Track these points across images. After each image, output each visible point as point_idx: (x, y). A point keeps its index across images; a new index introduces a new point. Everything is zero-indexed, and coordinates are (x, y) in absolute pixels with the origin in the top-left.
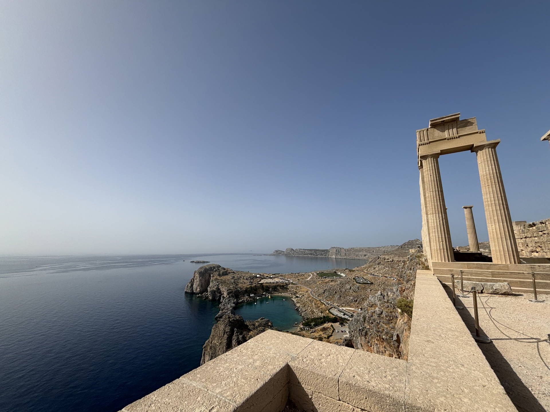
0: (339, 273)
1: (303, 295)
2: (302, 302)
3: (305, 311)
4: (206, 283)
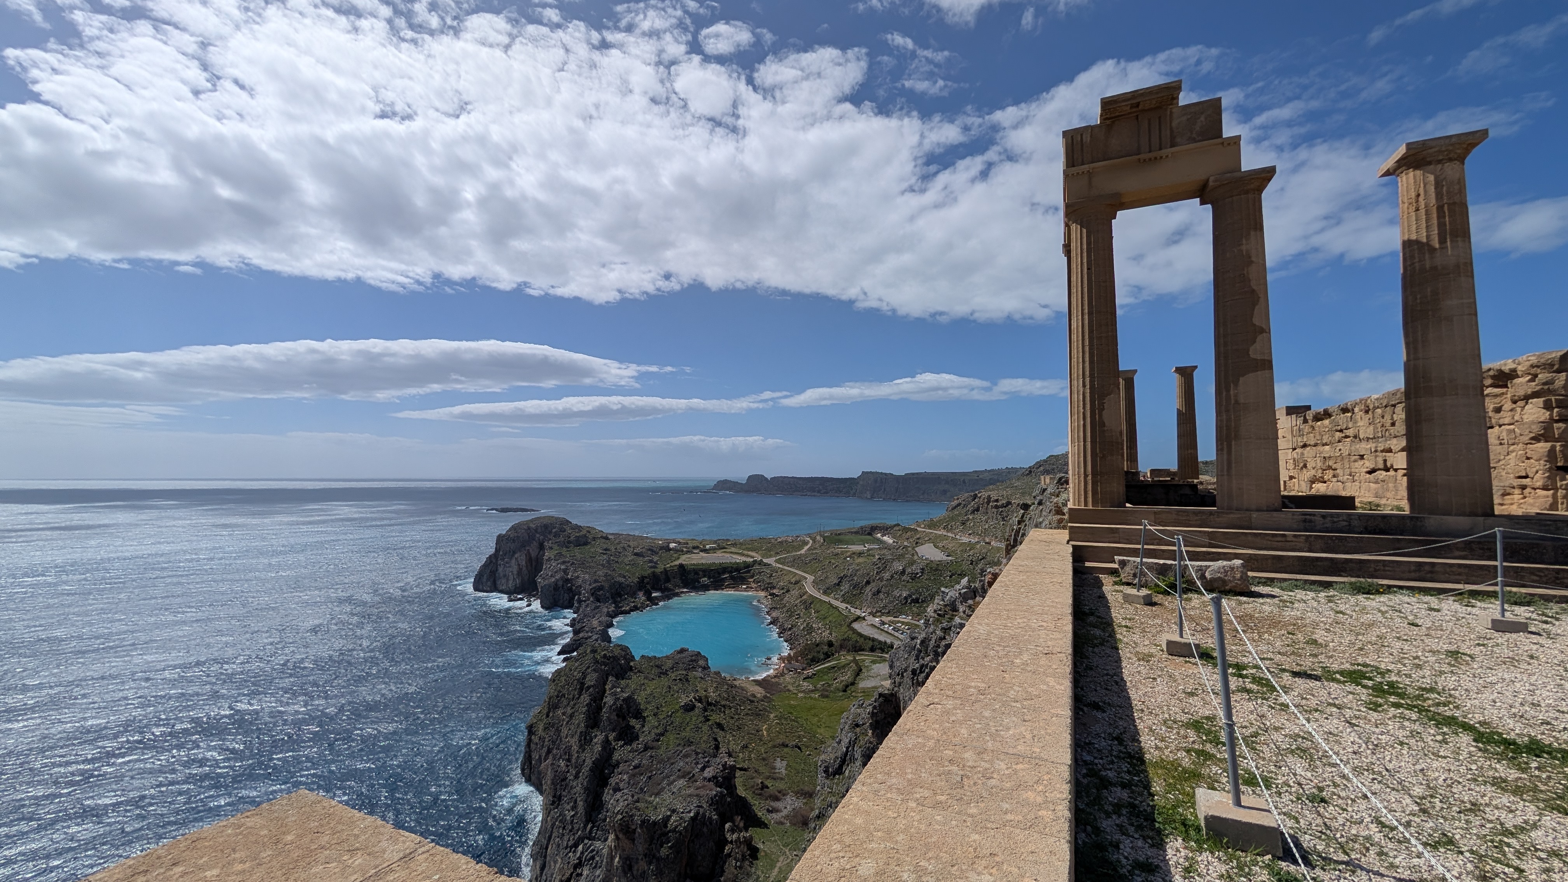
0: (879, 535)
1: (788, 591)
2: (785, 606)
3: (790, 629)
4: (531, 565)
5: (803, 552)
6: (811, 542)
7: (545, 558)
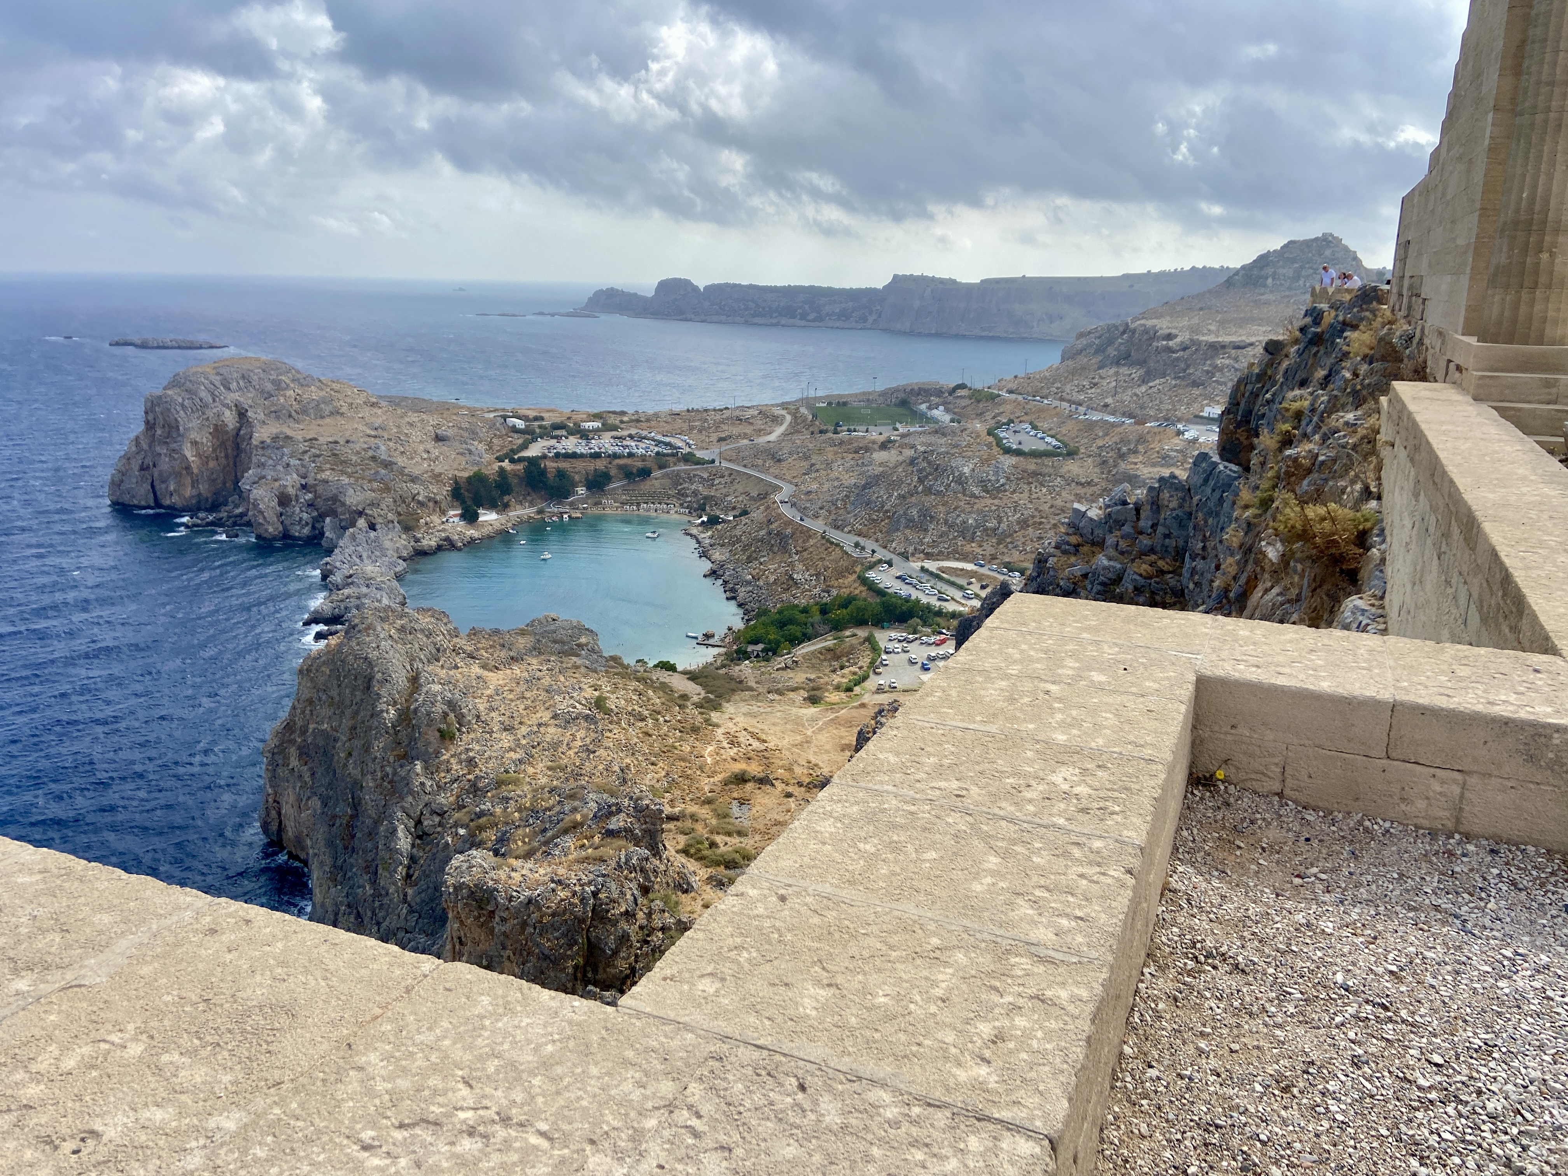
0: (923, 407)
1: (745, 513)
2: (739, 540)
3: (749, 583)
4: (227, 457)
5: (773, 437)
6: (789, 418)
7: (254, 442)
